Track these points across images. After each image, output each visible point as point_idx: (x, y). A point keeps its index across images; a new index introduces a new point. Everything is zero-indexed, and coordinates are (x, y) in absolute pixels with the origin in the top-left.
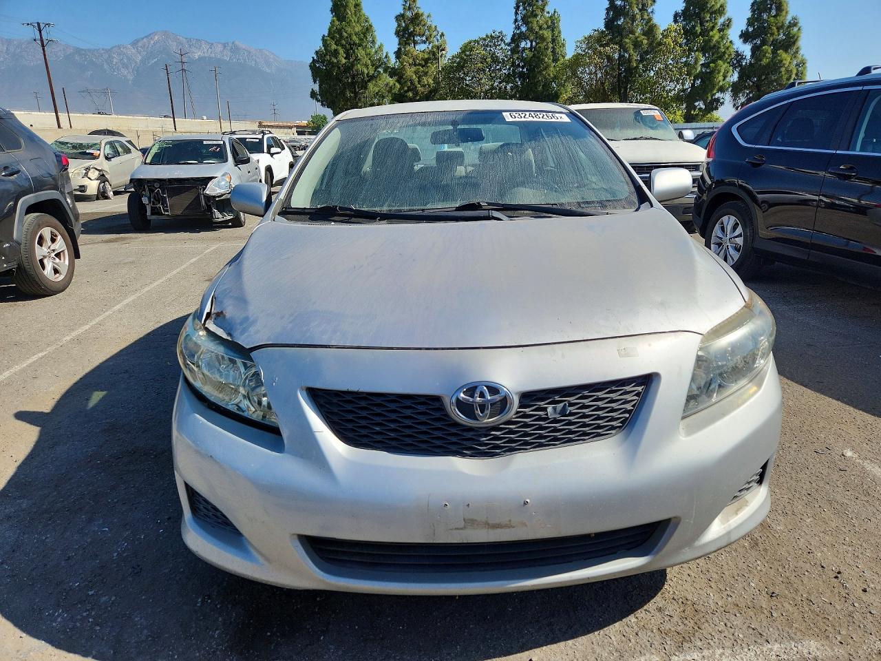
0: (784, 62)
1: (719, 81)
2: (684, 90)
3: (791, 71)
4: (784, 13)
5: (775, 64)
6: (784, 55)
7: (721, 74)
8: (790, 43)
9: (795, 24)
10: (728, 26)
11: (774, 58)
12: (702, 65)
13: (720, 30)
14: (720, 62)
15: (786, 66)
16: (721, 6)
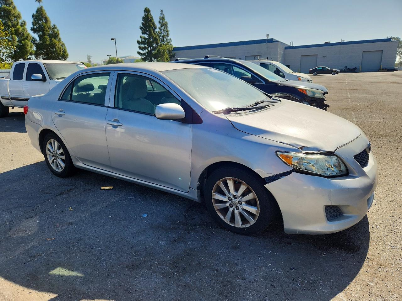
0: (56, 44)
1: (29, 50)
2: (11, 53)
3: (60, 48)
4: (49, 22)
5: (53, 44)
6: (55, 41)
7: (29, 46)
8: (55, 35)
9: (56, 28)
10: (24, 24)
11: (51, 42)
12: (18, 41)
13: (22, 26)
14: (26, 41)
15: (58, 45)
16: (18, 14)
